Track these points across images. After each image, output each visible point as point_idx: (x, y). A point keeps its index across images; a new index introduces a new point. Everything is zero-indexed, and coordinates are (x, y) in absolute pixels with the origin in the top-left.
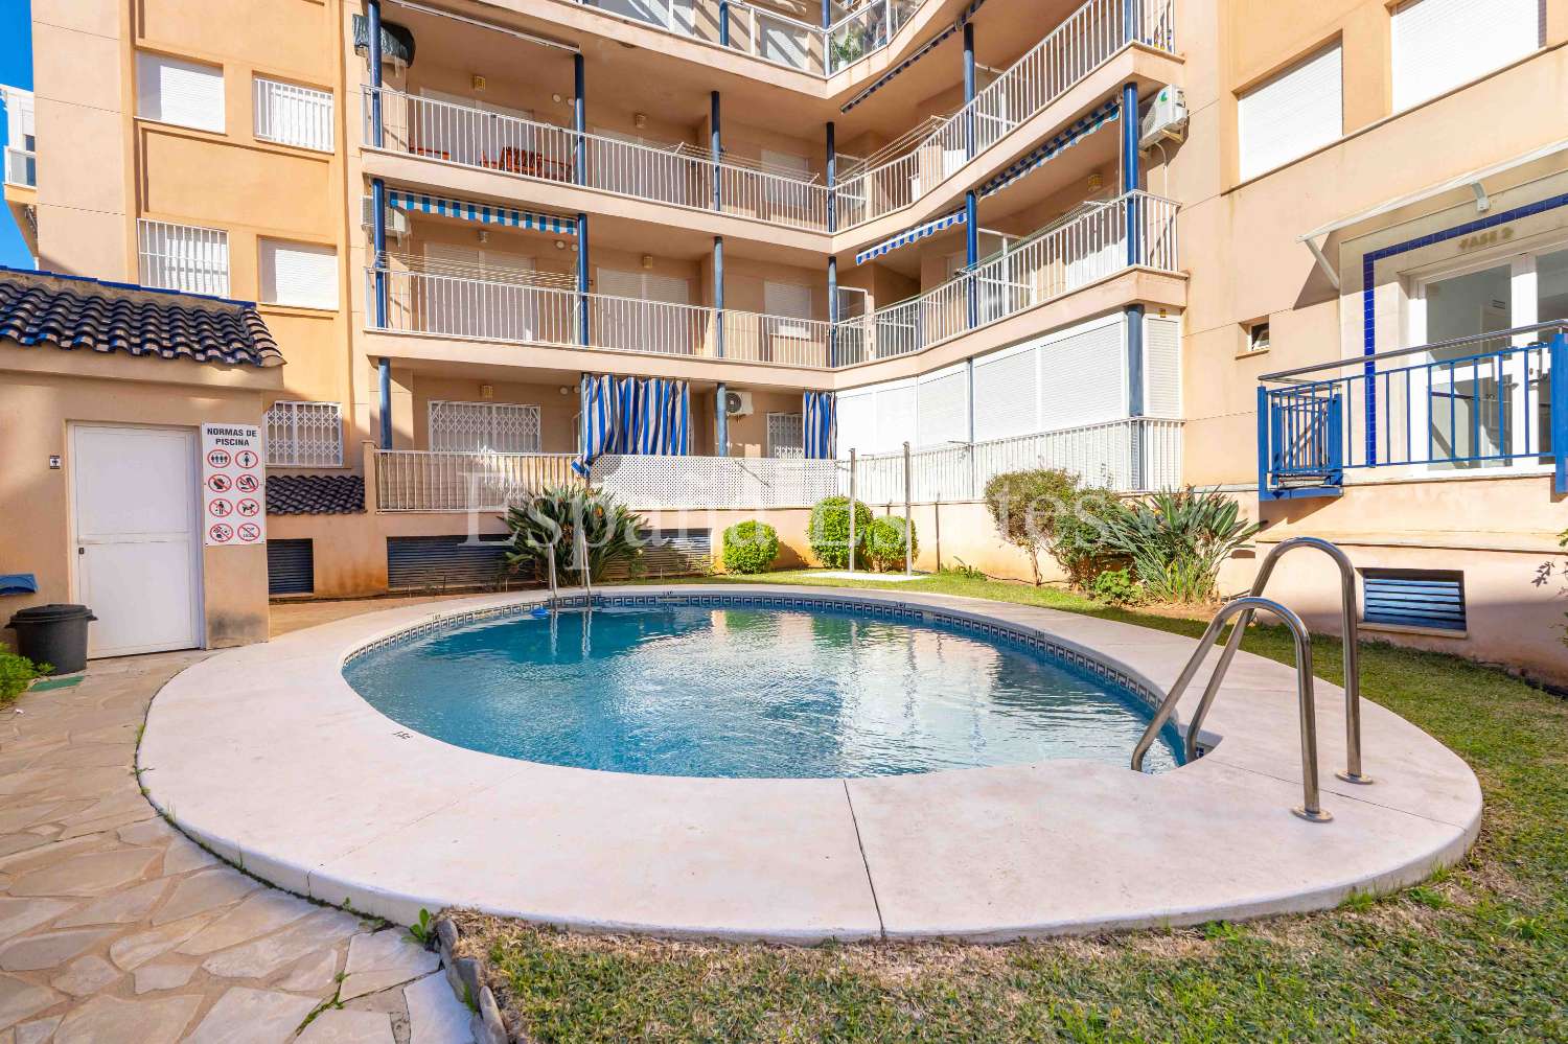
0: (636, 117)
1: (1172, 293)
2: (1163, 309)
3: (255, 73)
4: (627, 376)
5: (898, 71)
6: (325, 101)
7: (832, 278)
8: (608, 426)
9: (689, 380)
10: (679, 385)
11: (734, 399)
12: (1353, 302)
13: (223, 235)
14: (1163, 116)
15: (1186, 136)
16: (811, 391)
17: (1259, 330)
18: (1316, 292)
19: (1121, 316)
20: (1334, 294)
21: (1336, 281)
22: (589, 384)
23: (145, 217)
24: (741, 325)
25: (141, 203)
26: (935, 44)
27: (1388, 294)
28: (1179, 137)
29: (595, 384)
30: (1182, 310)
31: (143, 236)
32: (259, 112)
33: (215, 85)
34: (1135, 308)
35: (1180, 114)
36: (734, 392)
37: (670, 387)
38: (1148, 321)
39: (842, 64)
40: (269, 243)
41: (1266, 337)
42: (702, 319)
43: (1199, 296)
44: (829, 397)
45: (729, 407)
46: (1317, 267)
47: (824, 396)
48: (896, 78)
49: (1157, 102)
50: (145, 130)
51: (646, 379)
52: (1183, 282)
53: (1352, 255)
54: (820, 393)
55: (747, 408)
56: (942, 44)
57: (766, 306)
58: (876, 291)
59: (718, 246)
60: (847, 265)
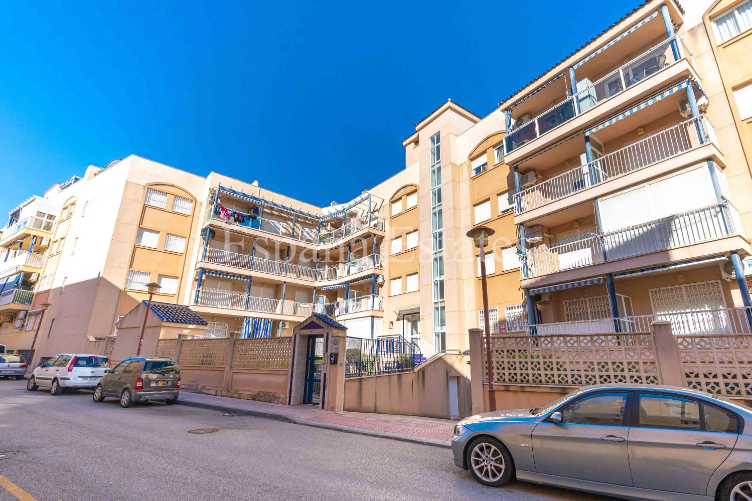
1: (380, 314)
2: (378, 317)
3: (168, 234)
4: (257, 318)
6: (184, 240)
7: (314, 293)
8: (250, 331)
9: (272, 319)
10: (270, 320)
11: (284, 324)
12: (402, 322)
13: (150, 273)
14: (380, 280)
17: (392, 323)
18: (397, 319)
19: (370, 318)
20: (399, 320)
22: (246, 320)
23: (131, 269)
24: (289, 304)
25: (131, 266)
27: (406, 322)
28: (383, 283)
29: (248, 320)
30: (380, 318)
31: (129, 274)
32: (166, 242)
33: (157, 236)
34: (373, 317)
35: (383, 280)
36: (284, 322)
37: (267, 321)
38: (375, 319)
39: (322, 243)
40: (161, 276)
42: (277, 303)
43: (385, 315)
45: (283, 326)
49: (379, 277)
50: (136, 247)
51: (261, 319)
52: (382, 312)
53: (401, 314)
55: (287, 326)
57: (296, 299)
58: (327, 297)
59: (285, 285)
60: (318, 290)
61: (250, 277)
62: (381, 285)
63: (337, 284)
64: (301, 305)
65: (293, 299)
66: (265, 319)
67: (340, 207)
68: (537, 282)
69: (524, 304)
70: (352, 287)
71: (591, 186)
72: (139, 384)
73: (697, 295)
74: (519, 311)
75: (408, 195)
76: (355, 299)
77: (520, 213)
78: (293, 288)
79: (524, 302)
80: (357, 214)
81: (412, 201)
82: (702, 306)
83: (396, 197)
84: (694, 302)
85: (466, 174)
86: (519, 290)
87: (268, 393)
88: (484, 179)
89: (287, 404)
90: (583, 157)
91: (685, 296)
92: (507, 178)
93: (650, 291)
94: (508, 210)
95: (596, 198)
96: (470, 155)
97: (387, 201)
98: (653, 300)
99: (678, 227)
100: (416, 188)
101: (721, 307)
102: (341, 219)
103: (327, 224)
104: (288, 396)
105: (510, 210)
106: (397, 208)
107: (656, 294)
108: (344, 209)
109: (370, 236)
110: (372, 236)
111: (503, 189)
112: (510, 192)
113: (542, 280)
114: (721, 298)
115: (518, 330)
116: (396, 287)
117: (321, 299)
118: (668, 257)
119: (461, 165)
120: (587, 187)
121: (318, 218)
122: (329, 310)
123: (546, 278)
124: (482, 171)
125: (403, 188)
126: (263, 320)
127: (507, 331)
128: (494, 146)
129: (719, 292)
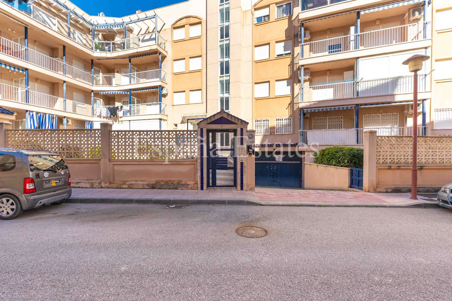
0: (35, 41)
1: (165, 118)
2: (164, 120)
5: (113, 59)
7: (92, 95)
9: (57, 115)
10: (55, 116)
12: (186, 124)
14: (164, 92)
15: (167, 95)
16: (88, 121)
17: (176, 125)
18: (182, 122)
19: (159, 120)
20: (184, 123)
21: (184, 121)
22: (29, 114)
24: (70, 104)
26: (123, 58)
27: (189, 124)
28: (166, 95)
29: (31, 114)
30: (166, 120)
34: (160, 119)
35: (167, 92)
36: (68, 118)
37: (52, 117)
38: (162, 121)
39: (98, 50)
41: (177, 126)
42: (56, 100)
43: (169, 119)
44: (92, 123)
46: (182, 119)
47: (91, 122)
48: (112, 60)
49: (164, 89)
52: (167, 116)
53: (186, 119)
54: (90, 121)
56: (124, 59)
57: (74, 98)
58: (103, 100)
59: (65, 84)
60: (97, 94)
61: (26, 69)
62: (165, 96)
63: (118, 91)
64: (78, 105)
65: (72, 99)
66: (49, 114)
67: (111, 20)
68: (310, 105)
69: (289, 118)
70: (135, 95)
71: (353, 50)
72: (30, 186)
73: (390, 119)
74: (285, 122)
75: (191, 25)
76: (136, 104)
77: (302, 58)
78: (72, 88)
79: (289, 117)
80: (133, 31)
81: (195, 31)
82: (388, 125)
83: (179, 24)
84: (384, 123)
85: (250, 20)
86: (287, 109)
87: (170, 181)
88: (264, 28)
89: (200, 189)
90: (352, 29)
91: (381, 119)
92: (285, 31)
93: (364, 115)
94: (283, 55)
95: (358, 58)
96: (255, 5)
97: (168, 26)
98: (364, 120)
99: (402, 83)
100: (200, 21)
101: (396, 126)
102: (115, 32)
103: (99, 34)
104: (199, 182)
105: (284, 55)
106: (179, 34)
107: (367, 118)
108: (124, 22)
109: (156, 53)
110: (158, 54)
111: (281, 38)
112: (286, 42)
113: (314, 104)
114: (397, 122)
115: (284, 133)
116: (179, 98)
117: (98, 101)
118: (394, 98)
119: (246, 11)
120: (351, 50)
121: (92, 25)
122: (113, 112)
123: (318, 103)
124: (263, 21)
125: (186, 17)
126: (47, 115)
127: (276, 133)
128: (276, 4)
129: (397, 119)
